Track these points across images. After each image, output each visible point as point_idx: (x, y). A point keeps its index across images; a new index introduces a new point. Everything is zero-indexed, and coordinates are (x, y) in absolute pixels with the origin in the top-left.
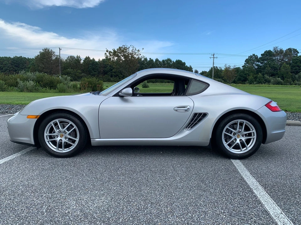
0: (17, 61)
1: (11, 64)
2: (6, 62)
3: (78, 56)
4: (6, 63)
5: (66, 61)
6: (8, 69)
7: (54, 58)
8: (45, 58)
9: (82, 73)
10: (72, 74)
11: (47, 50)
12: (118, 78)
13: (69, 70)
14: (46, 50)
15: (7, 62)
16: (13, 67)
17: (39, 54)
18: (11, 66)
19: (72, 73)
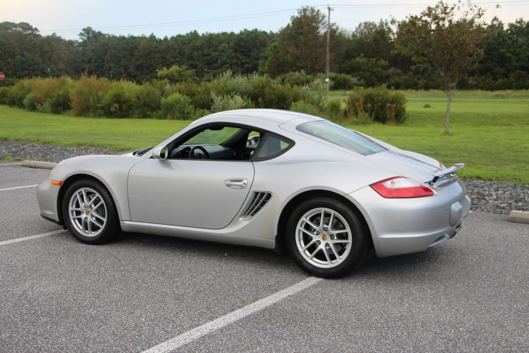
0: (246, 42)
1: (234, 48)
2: (223, 45)
3: (384, 21)
4: (224, 47)
5: (354, 35)
6: (228, 61)
7: (322, 31)
8: (301, 34)
11: (307, 13)
12: (490, 78)
13: (358, 59)
14: (305, 10)
15: (227, 46)
16: (239, 55)
17: (290, 22)
18: (234, 54)
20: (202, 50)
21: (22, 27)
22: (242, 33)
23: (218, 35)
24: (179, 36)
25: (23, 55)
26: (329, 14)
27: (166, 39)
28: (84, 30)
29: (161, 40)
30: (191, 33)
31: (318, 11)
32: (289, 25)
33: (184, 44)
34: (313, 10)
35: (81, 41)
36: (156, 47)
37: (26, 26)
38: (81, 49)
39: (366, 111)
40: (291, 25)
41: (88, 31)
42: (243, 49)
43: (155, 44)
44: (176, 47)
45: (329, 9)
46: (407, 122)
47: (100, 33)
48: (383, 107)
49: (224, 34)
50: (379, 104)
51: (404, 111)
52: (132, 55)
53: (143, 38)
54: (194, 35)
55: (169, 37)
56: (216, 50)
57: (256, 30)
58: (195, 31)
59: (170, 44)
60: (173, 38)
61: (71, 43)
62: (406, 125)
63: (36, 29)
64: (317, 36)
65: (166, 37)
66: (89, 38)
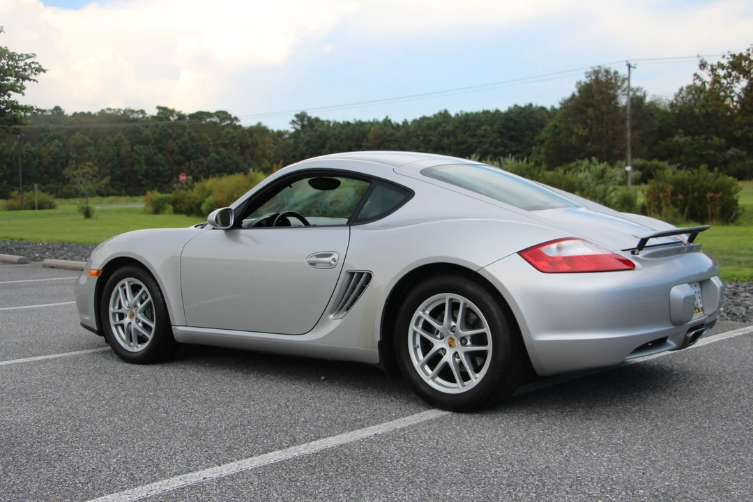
0: (516, 122)
1: (499, 132)
2: (484, 127)
4: (485, 130)
5: (672, 105)
6: (492, 149)
8: (592, 105)
11: (599, 76)
14: (596, 73)
15: (489, 128)
16: (506, 141)
17: (575, 91)
18: (499, 140)
20: (455, 136)
21: (218, 117)
22: (510, 111)
23: (477, 114)
24: (424, 119)
25: (218, 153)
26: (629, 73)
27: (405, 123)
28: (297, 116)
29: (398, 125)
30: (440, 114)
31: (616, 72)
32: (574, 95)
33: (429, 127)
34: (607, 72)
35: (292, 130)
36: (392, 135)
37: (223, 115)
38: (292, 141)
39: (675, 205)
40: (577, 94)
41: (301, 117)
42: (512, 133)
43: (391, 130)
44: (419, 133)
45: (629, 66)
46: (741, 220)
47: (317, 120)
48: (701, 199)
49: (486, 113)
50: (696, 194)
51: (737, 205)
52: (359, 147)
53: (375, 123)
54: (445, 115)
55: (410, 120)
56: (475, 135)
57: (531, 105)
58: (446, 111)
59: (411, 130)
60: (415, 121)
61: (280, 134)
62: (739, 224)
63: (236, 119)
64: (616, 108)
65: (406, 120)
66: (303, 126)
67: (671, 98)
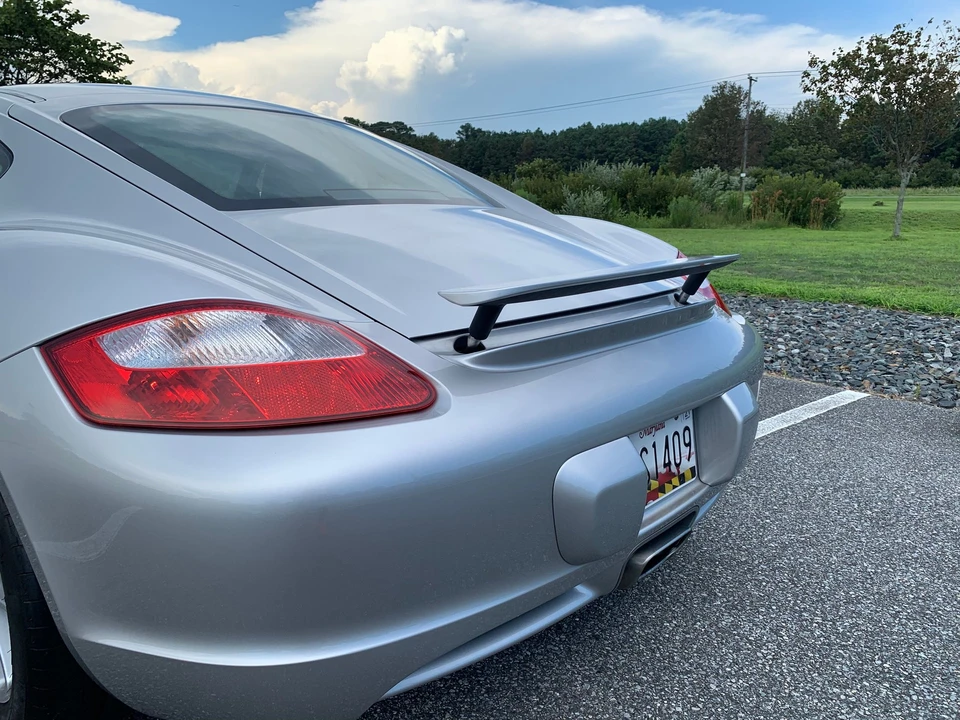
0: (650, 133)
1: (635, 142)
2: (621, 138)
4: (623, 141)
5: (790, 118)
7: (744, 113)
9: (837, 158)
10: (798, 163)
11: (726, 91)
14: (722, 88)
15: (626, 139)
16: (640, 151)
17: (703, 104)
18: (634, 150)
19: (800, 159)
20: (596, 145)
21: (396, 127)
22: (645, 124)
24: (570, 130)
26: (751, 86)
27: (554, 134)
28: (462, 127)
29: (548, 135)
30: (584, 126)
31: (740, 88)
32: (701, 108)
33: (574, 138)
34: (733, 87)
35: (458, 140)
36: (542, 144)
37: (400, 125)
40: (704, 107)
41: (467, 128)
42: (646, 143)
43: (541, 141)
44: (565, 142)
45: (751, 79)
46: (842, 224)
47: (480, 130)
48: (805, 203)
49: (624, 125)
51: (838, 210)
52: (514, 155)
53: (528, 134)
54: (588, 127)
55: (558, 131)
56: (612, 145)
57: (664, 119)
58: (589, 123)
59: (559, 140)
60: (562, 132)
61: (448, 143)
62: (838, 229)
63: (411, 129)
64: (738, 120)
65: (555, 131)
66: (467, 136)
67: (790, 112)
